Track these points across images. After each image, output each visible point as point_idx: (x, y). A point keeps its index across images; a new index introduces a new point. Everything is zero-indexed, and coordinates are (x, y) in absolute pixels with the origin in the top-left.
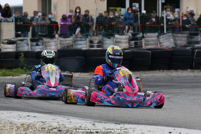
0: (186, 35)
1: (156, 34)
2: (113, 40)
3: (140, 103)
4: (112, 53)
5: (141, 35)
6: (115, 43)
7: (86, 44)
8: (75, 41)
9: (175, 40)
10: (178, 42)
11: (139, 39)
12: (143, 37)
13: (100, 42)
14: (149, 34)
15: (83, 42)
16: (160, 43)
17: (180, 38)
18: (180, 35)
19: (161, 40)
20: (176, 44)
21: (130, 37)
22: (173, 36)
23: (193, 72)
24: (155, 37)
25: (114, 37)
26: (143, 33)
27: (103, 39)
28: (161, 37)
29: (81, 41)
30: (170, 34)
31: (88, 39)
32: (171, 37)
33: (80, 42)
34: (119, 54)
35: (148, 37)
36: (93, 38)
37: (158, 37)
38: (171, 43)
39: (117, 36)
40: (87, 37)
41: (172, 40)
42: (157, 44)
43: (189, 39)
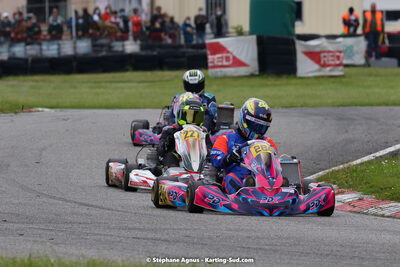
3: (286, 207)
4: (252, 112)
34: (265, 117)
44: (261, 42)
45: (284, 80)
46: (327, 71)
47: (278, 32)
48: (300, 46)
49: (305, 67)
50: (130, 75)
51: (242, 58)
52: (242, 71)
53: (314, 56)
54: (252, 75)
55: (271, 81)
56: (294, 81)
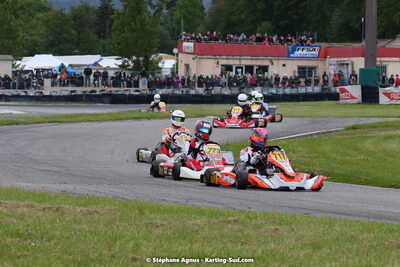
44: (363, 88)
45: (372, 106)
46: (393, 102)
47: (371, 83)
48: (381, 90)
49: (383, 99)
50: (301, 103)
51: (354, 95)
52: (354, 101)
53: (388, 95)
54: (359, 103)
55: (366, 106)
56: (377, 106)
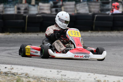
0: (99, 4)
1: (74, 3)
2: (37, 8)
5: (61, 3)
6: (39, 10)
7: (14, 10)
8: (5, 8)
9: (89, 8)
10: (93, 10)
11: (59, 7)
12: (62, 5)
13: (26, 9)
14: (67, 3)
15: (11, 9)
16: (77, 10)
17: (94, 6)
18: (93, 4)
19: (78, 8)
20: (90, 12)
21: (51, 5)
22: (88, 4)
23: (92, 33)
24: (73, 5)
25: (38, 5)
26: (63, 2)
27: (28, 7)
28: (78, 5)
29: (10, 7)
30: (86, 3)
31: (16, 7)
32: (86, 5)
33: (9, 9)
35: (67, 5)
36: (20, 5)
37: (75, 5)
38: (86, 10)
39: (40, 4)
40: (15, 5)
41: (87, 8)
42: (74, 11)
43: (102, 7)
